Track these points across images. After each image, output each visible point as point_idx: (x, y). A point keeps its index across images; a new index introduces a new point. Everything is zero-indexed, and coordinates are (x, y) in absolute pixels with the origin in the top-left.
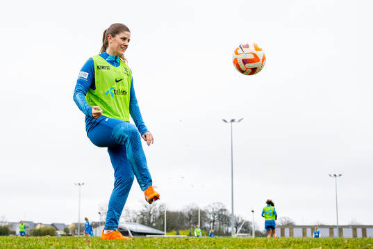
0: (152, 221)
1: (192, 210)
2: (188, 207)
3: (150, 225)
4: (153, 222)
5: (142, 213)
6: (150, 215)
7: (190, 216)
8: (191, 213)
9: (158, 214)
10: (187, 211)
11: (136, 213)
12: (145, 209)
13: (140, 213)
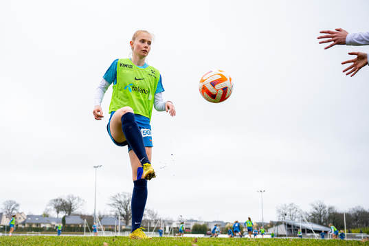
0: (322, 220)
1: (358, 212)
2: (353, 209)
3: (320, 224)
4: (324, 222)
5: (313, 215)
6: (321, 216)
7: (357, 217)
8: (357, 214)
9: (327, 215)
10: (354, 212)
11: (308, 214)
12: (316, 211)
13: (311, 215)
